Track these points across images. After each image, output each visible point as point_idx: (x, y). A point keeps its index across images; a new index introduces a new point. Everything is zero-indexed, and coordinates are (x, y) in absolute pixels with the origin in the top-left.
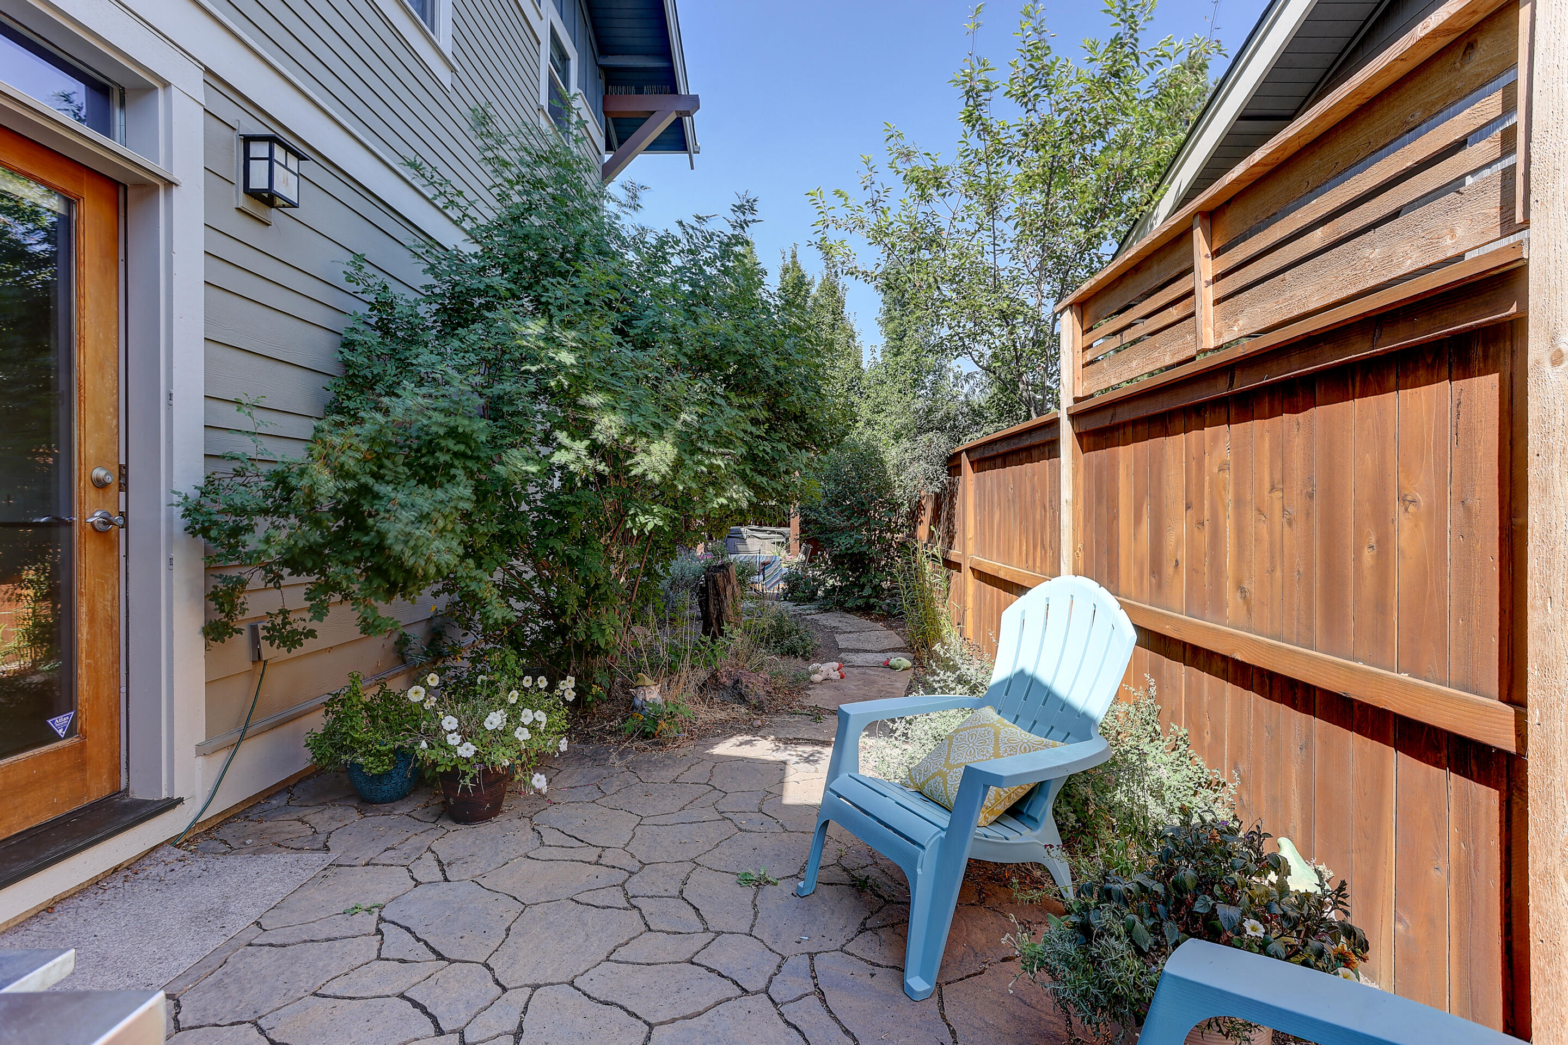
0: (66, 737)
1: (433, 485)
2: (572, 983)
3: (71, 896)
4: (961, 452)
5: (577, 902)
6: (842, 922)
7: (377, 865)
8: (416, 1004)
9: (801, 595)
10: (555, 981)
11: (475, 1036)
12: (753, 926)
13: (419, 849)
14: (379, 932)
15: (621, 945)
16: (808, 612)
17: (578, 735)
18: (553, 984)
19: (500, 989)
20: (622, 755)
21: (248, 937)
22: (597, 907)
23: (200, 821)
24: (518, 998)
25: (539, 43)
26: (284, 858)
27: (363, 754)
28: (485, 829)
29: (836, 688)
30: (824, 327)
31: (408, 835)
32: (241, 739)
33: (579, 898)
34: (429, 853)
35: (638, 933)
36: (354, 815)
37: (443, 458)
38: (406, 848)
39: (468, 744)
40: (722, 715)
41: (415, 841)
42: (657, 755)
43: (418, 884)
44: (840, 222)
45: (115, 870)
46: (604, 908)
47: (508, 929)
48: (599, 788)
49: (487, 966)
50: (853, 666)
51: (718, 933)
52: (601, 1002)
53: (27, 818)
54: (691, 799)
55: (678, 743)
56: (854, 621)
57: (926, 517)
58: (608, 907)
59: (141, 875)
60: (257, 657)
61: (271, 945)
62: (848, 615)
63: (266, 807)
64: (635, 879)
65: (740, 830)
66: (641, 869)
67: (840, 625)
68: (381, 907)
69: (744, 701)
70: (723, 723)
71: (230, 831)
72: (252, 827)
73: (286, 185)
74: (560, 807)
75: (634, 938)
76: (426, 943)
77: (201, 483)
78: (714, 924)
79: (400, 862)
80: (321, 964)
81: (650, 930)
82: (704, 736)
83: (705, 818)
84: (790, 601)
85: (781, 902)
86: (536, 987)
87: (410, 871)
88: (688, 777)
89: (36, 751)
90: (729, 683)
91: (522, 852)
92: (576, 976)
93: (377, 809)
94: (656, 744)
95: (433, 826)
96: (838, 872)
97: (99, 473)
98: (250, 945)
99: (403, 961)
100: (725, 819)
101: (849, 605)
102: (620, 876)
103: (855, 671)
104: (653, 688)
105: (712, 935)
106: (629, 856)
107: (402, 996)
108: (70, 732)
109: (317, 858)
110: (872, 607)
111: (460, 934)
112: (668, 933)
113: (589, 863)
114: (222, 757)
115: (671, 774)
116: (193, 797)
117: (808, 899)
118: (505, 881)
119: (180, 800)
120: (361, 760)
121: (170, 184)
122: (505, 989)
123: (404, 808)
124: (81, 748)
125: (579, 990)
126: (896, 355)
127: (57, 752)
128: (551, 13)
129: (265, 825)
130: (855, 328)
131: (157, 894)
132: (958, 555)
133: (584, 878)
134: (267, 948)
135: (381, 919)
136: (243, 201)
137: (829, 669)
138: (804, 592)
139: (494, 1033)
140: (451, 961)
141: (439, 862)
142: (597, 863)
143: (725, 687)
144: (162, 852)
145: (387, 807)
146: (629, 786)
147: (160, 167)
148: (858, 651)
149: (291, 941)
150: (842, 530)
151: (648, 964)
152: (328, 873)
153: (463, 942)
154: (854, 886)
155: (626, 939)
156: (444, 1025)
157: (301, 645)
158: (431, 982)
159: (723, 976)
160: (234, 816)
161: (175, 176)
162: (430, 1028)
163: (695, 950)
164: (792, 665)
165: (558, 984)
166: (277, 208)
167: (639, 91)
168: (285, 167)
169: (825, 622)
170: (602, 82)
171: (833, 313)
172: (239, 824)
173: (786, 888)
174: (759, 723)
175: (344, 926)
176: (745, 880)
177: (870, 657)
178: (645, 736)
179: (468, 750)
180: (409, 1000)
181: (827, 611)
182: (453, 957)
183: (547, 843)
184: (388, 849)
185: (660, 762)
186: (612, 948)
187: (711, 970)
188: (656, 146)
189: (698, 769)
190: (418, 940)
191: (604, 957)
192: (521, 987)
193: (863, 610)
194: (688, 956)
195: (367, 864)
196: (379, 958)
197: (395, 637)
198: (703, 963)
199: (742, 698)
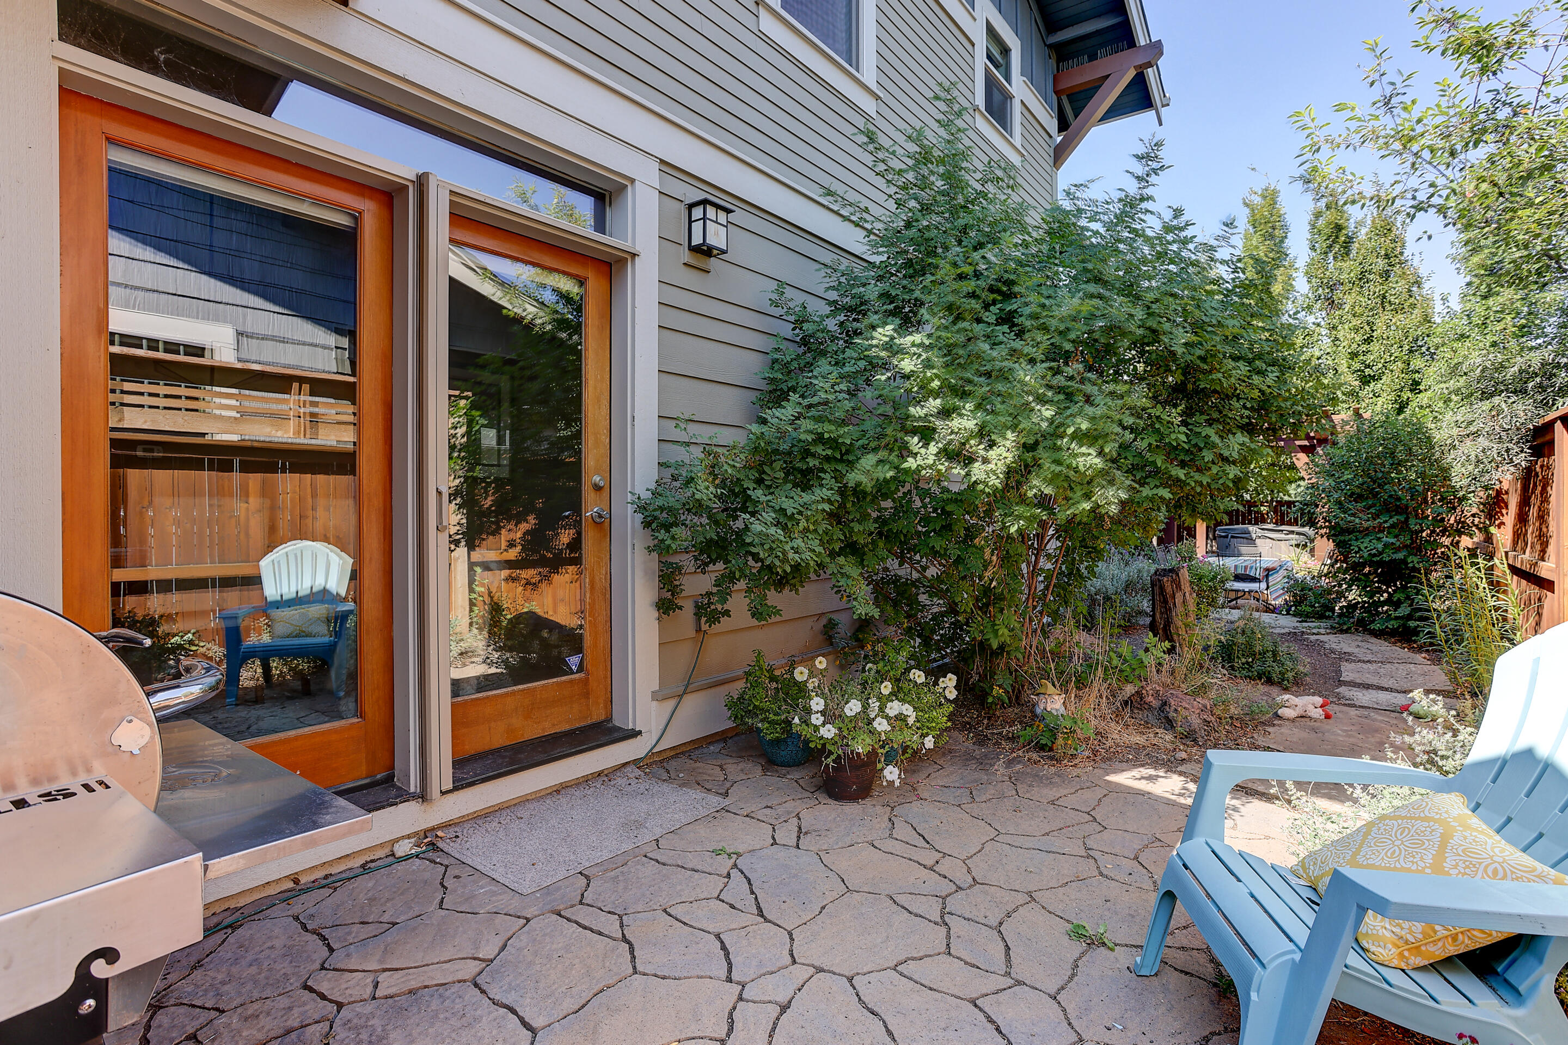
0: (577, 672)
1: (806, 487)
2: (850, 980)
3: (571, 786)
4: (1553, 422)
5: (895, 902)
6: (1177, 1025)
7: (753, 818)
8: (724, 947)
9: (1309, 609)
10: (837, 971)
11: (752, 994)
12: (1063, 988)
13: (789, 813)
14: (728, 876)
15: (914, 959)
16: (1315, 631)
17: (976, 735)
18: (834, 973)
19: (789, 960)
20: (1010, 763)
21: (647, 849)
22: (910, 913)
23: (654, 751)
24: (804, 973)
25: (973, 45)
26: (696, 794)
27: (762, 721)
28: (851, 809)
29: (1314, 730)
30: (1371, 277)
31: (789, 798)
32: (685, 693)
33: (898, 898)
34: (795, 819)
35: (936, 952)
36: (758, 770)
37: (812, 462)
38: (780, 810)
39: (828, 726)
40: (1139, 739)
41: (790, 805)
42: (1048, 770)
43: (774, 843)
44: (1338, 140)
45: (599, 774)
46: (916, 915)
47: (823, 908)
48: (971, 793)
49: (790, 934)
50: (1354, 706)
51: (1019, 983)
52: (868, 1009)
53: (554, 725)
54: (1062, 826)
55: (1077, 761)
56: (1382, 647)
57: (1509, 517)
58: (921, 916)
59: (612, 783)
60: (699, 630)
61: (657, 861)
62: (1373, 640)
63: (705, 751)
64: (961, 894)
65: (1101, 874)
66: (971, 886)
67: (1356, 650)
68: (739, 855)
69: (1173, 727)
70: (1138, 749)
71: (675, 764)
72: (690, 764)
73: (717, 237)
74: (926, 803)
75: (930, 956)
76: (756, 898)
77: (653, 486)
78: (1019, 971)
79: (771, 821)
80: (679, 888)
81: (949, 953)
82: (1110, 759)
83: (1066, 850)
84: (1294, 615)
85: (1110, 973)
86: (820, 970)
87: (774, 830)
88: (1071, 801)
89: (559, 679)
90: (1155, 703)
91: (869, 839)
92: (858, 974)
93: (777, 771)
94: (1052, 758)
95: (810, 795)
96: (1202, 961)
97: (597, 479)
98: (646, 856)
99: (732, 906)
100: (1089, 856)
101: (1377, 626)
102: (947, 887)
103: (1353, 712)
104: (1056, 697)
105: (1010, 982)
106: (965, 870)
107: (718, 936)
108: (581, 668)
109: (715, 801)
110: (1416, 632)
111: (784, 899)
112: (966, 963)
113: (925, 867)
114: (671, 704)
115: (1052, 793)
116: (650, 731)
117: (1146, 981)
118: (842, 863)
119: (640, 733)
120: (760, 725)
121: (634, 255)
122: (794, 962)
123: (796, 774)
124: (586, 682)
125: (854, 988)
126: (1485, 297)
127: (571, 681)
128: (986, 10)
129: (698, 764)
130: (1423, 272)
131: (615, 800)
132: (1551, 570)
133: (912, 879)
134: (653, 862)
135: (735, 866)
136: (686, 256)
137: (1309, 704)
138: (1313, 606)
139: (767, 998)
140: (767, 921)
141: (800, 828)
142: (931, 869)
143: (1150, 708)
144: (629, 769)
145: (784, 770)
146: (1002, 797)
147: (626, 245)
148: (1368, 687)
149: (669, 862)
150: (1366, 532)
151: (931, 989)
152: (717, 815)
153: (784, 906)
154: (1215, 985)
155: (921, 954)
156: (735, 976)
157: (719, 622)
158: (743, 932)
159: (1000, 1032)
160: (682, 753)
161: (638, 248)
162: (723, 973)
163: (985, 991)
164: (1257, 693)
165: (839, 975)
166: (715, 256)
167: (1093, 57)
168: (716, 222)
169: (1334, 646)
170: (1053, 62)
171: (1387, 256)
172: (682, 760)
173: (1123, 957)
174: (1184, 755)
175: (707, 863)
176: (1078, 933)
177: (1383, 697)
178: (1041, 748)
179: (829, 732)
180: (722, 942)
181: (1342, 632)
182: (769, 917)
183: (894, 836)
184: (767, 807)
185: (1048, 779)
186: (903, 958)
187: (991, 1021)
188: (1114, 113)
189: (1087, 794)
190: (752, 892)
191: (892, 964)
192: (808, 965)
193: (1400, 634)
194: (974, 995)
195: (747, 816)
196: (718, 898)
197: (824, 621)
198: (986, 1009)
199: (1169, 724)
